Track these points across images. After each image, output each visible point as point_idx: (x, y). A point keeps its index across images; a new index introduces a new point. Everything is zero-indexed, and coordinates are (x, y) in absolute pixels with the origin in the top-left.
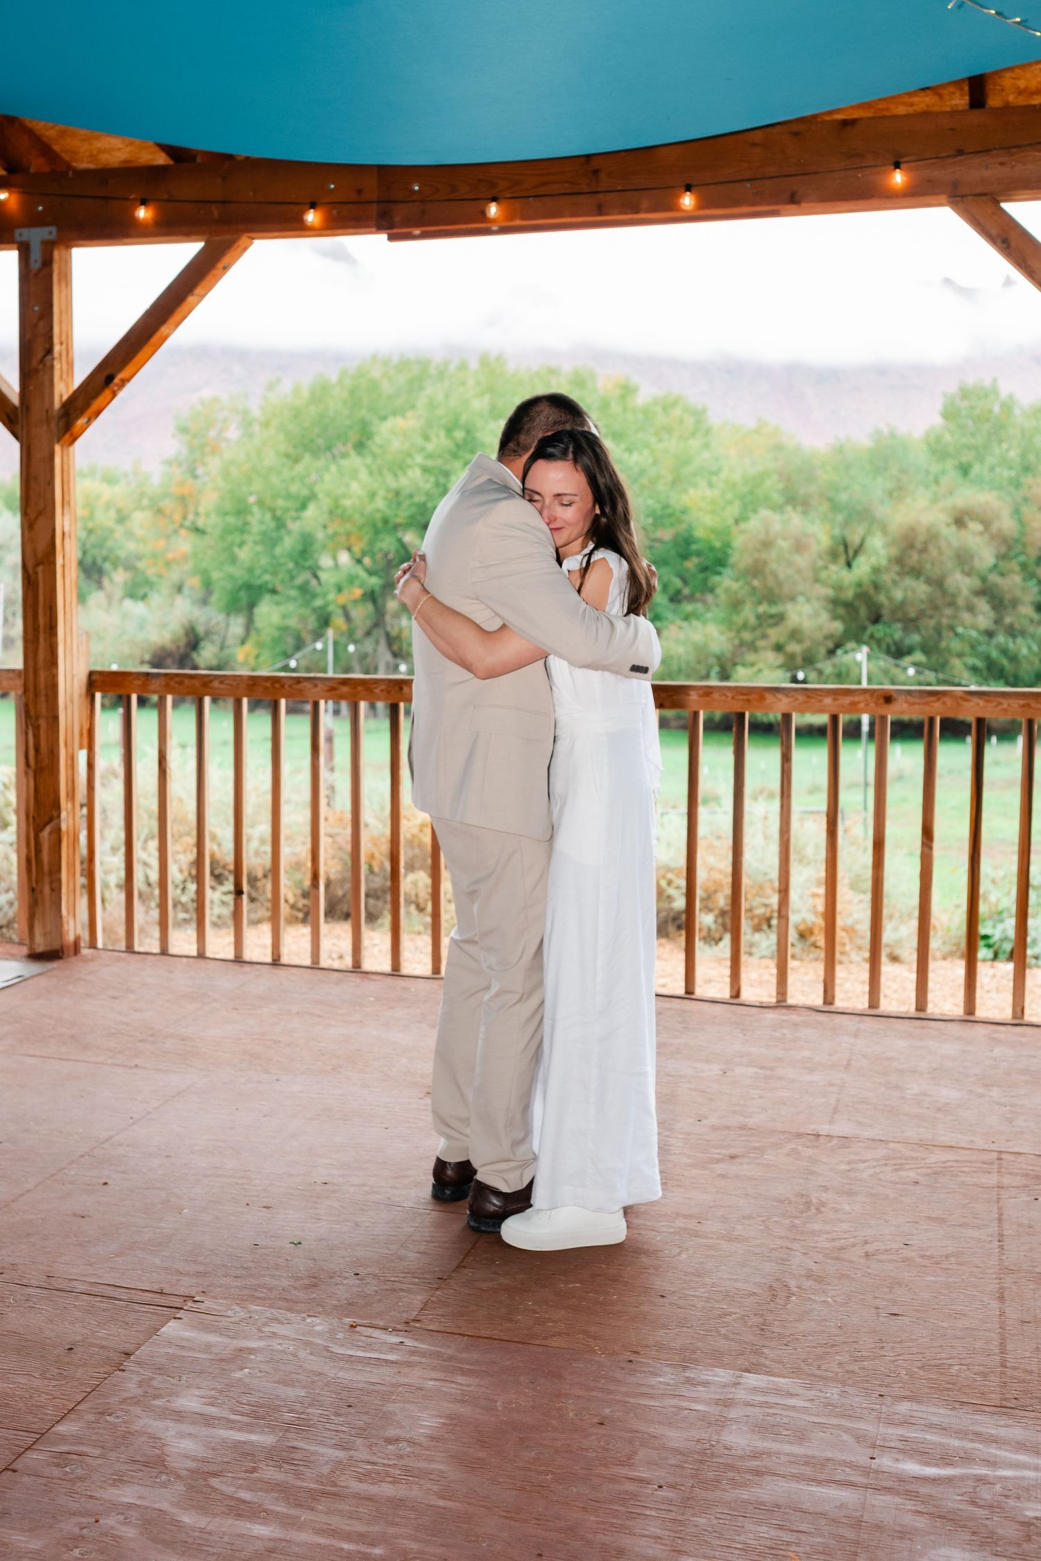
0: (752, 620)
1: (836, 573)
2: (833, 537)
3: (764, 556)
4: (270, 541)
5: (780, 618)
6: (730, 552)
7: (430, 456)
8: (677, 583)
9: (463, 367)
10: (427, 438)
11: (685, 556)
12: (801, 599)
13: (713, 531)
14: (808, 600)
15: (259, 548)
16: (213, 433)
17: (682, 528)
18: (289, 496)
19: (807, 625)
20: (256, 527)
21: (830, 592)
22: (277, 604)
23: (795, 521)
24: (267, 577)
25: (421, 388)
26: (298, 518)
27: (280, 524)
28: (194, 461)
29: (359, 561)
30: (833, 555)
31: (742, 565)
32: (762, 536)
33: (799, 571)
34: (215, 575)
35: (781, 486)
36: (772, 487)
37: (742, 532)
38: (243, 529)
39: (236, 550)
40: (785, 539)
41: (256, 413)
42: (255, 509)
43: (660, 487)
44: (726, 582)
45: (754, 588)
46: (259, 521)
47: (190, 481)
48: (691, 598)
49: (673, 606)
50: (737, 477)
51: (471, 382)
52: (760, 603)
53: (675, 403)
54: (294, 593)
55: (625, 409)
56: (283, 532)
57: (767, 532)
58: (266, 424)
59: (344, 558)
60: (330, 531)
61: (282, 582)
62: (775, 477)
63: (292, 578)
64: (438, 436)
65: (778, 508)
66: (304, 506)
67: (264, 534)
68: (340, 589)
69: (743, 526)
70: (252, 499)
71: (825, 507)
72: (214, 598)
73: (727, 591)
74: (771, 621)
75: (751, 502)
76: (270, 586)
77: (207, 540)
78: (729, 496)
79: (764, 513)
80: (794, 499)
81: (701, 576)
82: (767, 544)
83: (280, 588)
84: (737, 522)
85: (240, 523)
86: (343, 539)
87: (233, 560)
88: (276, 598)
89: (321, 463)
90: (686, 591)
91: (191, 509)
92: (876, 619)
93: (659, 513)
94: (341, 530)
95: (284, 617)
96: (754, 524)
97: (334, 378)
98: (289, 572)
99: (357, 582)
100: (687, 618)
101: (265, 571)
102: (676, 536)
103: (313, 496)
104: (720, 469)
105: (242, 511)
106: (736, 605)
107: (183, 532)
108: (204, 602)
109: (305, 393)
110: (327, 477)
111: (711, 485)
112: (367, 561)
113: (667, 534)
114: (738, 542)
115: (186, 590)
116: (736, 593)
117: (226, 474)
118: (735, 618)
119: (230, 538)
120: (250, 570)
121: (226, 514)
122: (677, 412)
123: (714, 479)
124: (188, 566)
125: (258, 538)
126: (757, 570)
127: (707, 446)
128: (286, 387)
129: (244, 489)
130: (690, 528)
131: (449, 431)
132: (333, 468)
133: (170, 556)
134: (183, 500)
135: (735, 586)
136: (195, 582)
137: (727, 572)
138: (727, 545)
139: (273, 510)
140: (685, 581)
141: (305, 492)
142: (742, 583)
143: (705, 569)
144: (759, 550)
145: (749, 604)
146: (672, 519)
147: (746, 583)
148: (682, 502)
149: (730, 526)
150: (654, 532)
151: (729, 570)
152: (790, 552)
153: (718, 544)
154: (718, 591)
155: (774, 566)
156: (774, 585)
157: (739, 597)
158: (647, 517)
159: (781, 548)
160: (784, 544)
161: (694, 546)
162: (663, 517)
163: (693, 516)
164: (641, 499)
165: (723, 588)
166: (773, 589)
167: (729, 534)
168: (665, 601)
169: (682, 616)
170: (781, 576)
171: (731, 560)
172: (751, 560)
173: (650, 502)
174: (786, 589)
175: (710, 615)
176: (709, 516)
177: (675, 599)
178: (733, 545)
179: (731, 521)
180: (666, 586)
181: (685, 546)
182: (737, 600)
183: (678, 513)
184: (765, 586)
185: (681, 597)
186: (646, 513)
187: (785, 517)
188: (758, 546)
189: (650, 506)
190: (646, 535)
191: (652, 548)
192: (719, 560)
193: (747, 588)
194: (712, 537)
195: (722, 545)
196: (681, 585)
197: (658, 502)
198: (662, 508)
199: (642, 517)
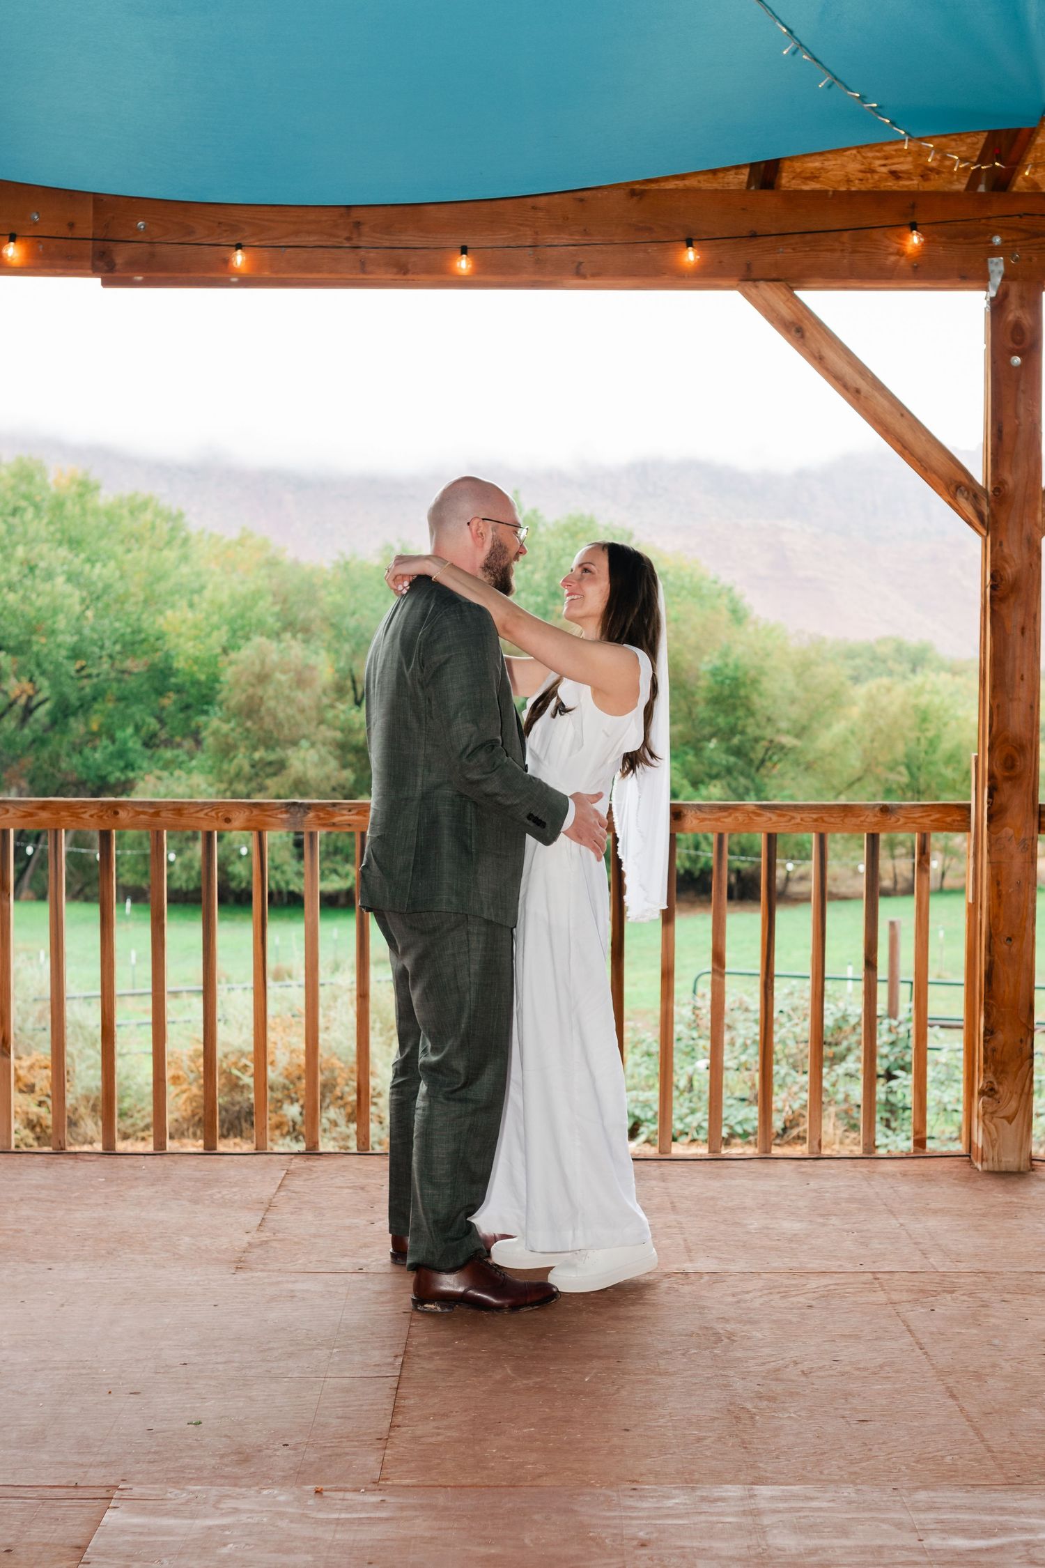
0: (247, 769)
1: (343, 712)
2: (337, 671)
3: (260, 692)
5: (279, 767)
6: (217, 686)
8: (153, 724)
11: (160, 693)
12: (304, 743)
13: (196, 661)
14: (313, 745)
17: (157, 657)
19: (312, 774)
21: (338, 735)
23: (295, 650)
30: (340, 690)
31: (233, 703)
32: (257, 668)
33: (302, 711)
36: (267, 610)
37: (230, 663)
40: (284, 672)
43: (129, 607)
44: (213, 723)
45: (248, 730)
48: (170, 743)
50: (223, 597)
52: (256, 749)
53: (145, 505)
55: (83, 510)
57: (263, 663)
65: (276, 635)
69: (233, 655)
71: (328, 635)
73: (214, 733)
74: (269, 769)
75: (240, 631)
78: (215, 619)
79: (258, 640)
80: (291, 626)
81: (181, 716)
82: (263, 678)
84: (225, 651)
90: (164, 734)
93: (128, 638)
96: (246, 653)
100: (167, 765)
102: (152, 668)
104: (202, 588)
106: (226, 750)
111: (192, 606)
113: (135, 665)
114: (228, 675)
116: (226, 736)
118: (226, 766)
123: (195, 598)
126: (250, 710)
127: (184, 558)
130: (168, 656)
135: (225, 728)
137: (215, 710)
138: (215, 679)
140: (161, 721)
142: (232, 724)
143: (187, 707)
144: (253, 685)
145: (242, 750)
146: (145, 646)
147: (239, 725)
148: (156, 626)
149: (216, 656)
150: (122, 661)
151: (217, 708)
152: (290, 687)
153: (203, 677)
154: (204, 734)
155: (272, 704)
156: (272, 727)
157: (230, 740)
158: (115, 643)
159: (279, 683)
160: (283, 678)
161: (173, 680)
162: (133, 643)
163: (171, 643)
164: (106, 622)
165: (210, 730)
166: (271, 732)
167: (216, 663)
168: (138, 746)
169: (161, 763)
170: (281, 715)
171: (220, 697)
172: (243, 697)
173: (117, 625)
174: (286, 731)
175: (194, 763)
176: (191, 644)
177: (150, 742)
178: (222, 679)
179: (219, 650)
180: (137, 729)
181: (161, 677)
182: (227, 744)
183: (152, 639)
184: (261, 728)
185: (157, 742)
186: (113, 639)
187: (283, 645)
188: (254, 681)
189: (116, 630)
190: (112, 665)
191: (119, 681)
192: (204, 696)
193: (239, 730)
194: (195, 668)
195: (208, 678)
196: (158, 726)
197: (128, 625)
198: (133, 632)
199: (108, 643)
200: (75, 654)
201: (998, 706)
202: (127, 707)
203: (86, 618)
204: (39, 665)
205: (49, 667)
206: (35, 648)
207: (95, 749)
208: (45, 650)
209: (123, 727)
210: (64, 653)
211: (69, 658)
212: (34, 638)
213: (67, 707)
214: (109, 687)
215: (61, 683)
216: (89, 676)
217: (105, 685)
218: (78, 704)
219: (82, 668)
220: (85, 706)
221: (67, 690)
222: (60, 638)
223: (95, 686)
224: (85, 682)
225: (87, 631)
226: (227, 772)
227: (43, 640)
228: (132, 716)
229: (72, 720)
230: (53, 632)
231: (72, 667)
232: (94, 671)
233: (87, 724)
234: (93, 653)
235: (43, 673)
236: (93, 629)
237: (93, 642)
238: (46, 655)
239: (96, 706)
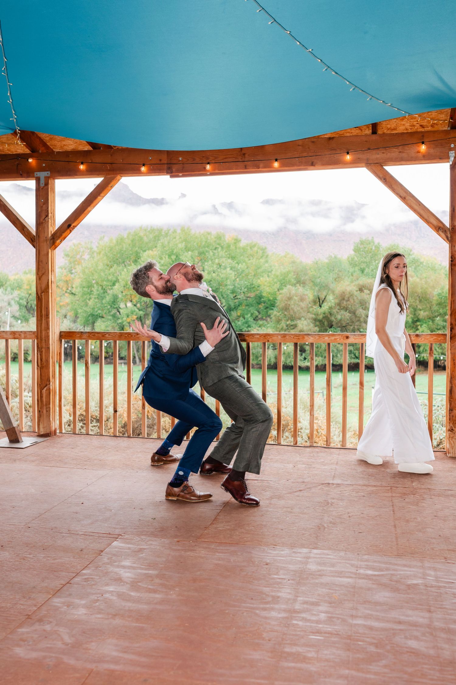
0: (285, 327)
1: (316, 309)
2: (314, 296)
3: (289, 303)
4: (101, 297)
5: (295, 326)
6: (276, 301)
7: (163, 265)
8: (257, 313)
9: (175, 231)
10: (161, 258)
11: (259, 303)
12: (303, 319)
13: (270, 293)
14: (305, 319)
15: (96, 300)
16: (78, 256)
17: (257, 293)
18: (108, 280)
19: (305, 328)
20: (95, 292)
21: (314, 316)
22: (104, 322)
23: (300, 289)
24: (100, 312)
25: (158, 240)
26: (112, 289)
27: (105, 292)
28: (72, 267)
29: (135, 305)
30: (314, 302)
31: (280, 306)
32: (288, 295)
33: (302, 309)
34: (80, 311)
35: (295, 277)
36: (292, 277)
37: (280, 294)
38: (91, 293)
39: (88, 301)
40: (296, 296)
41: (95, 249)
42: (95, 285)
43: (249, 277)
44: (275, 313)
45: (285, 315)
46: (96, 290)
47: (70, 275)
48: (262, 319)
49: (255, 322)
50: (278, 273)
51: (178, 237)
52: (287, 321)
53: (255, 245)
54: (110, 317)
55: (236, 247)
56: (106, 294)
57: (290, 293)
58: (100, 253)
59: (129, 304)
60: (124, 294)
61: (106, 313)
62: (293, 273)
63: (109, 312)
64: (165, 258)
65: (294, 285)
66: (114, 284)
67: (99, 295)
68: (128, 316)
69: (281, 291)
70: (94, 282)
71: (311, 284)
72: (79, 320)
73: (275, 316)
74: (292, 327)
75: (283, 283)
76: (101, 315)
77: (77, 298)
78: (276, 280)
79: (288, 286)
80: (300, 282)
81: (265, 310)
82: (290, 299)
83: (104, 316)
84: (278, 290)
85: (89, 291)
86: (129, 297)
87: (87, 305)
88: (103, 319)
89: (121, 268)
90: (260, 316)
91: (70, 285)
92: (331, 326)
93: (249, 286)
94: (128, 293)
95: (106, 327)
96: (285, 291)
97: (125, 237)
98: (109, 309)
99: (135, 313)
100: (261, 325)
101: (99, 309)
102: (256, 296)
103: (117, 281)
104: (272, 270)
105: (90, 286)
106: (279, 321)
107: (67, 295)
108: (75, 322)
109: (114, 241)
110: (123, 273)
111: (268, 276)
112: (138, 305)
113: (252, 295)
114: (279, 298)
115: (68, 317)
116: (279, 317)
117: (84, 272)
118: (278, 326)
119: (85, 297)
120: (93, 309)
121: (84, 287)
122: (255, 249)
123: (270, 274)
124: (68, 308)
125: (96, 296)
126: (286, 308)
127: (267, 262)
128: (106, 239)
129: (91, 277)
130: (261, 292)
131: (170, 256)
132: (125, 270)
133: (61, 304)
134: (67, 282)
135: (278, 314)
136: (71, 315)
137: (275, 309)
138: (275, 299)
139: (102, 286)
140: (259, 312)
141: (114, 279)
142: (280, 313)
143: (267, 308)
144: (287, 301)
145: (283, 321)
146: (254, 289)
147: (282, 313)
148: (258, 283)
149: (276, 292)
150: (247, 294)
151: (276, 308)
152: (298, 301)
153: (272, 299)
154: (272, 316)
155: (293, 306)
156: (293, 314)
157: (280, 318)
158: (245, 288)
159: (295, 300)
160: (296, 298)
161: (262, 299)
162: (251, 288)
163: (262, 288)
164: (242, 282)
165: (274, 315)
166: (292, 315)
167: (276, 295)
168: (252, 320)
169: (258, 326)
170: (295, 310)
171: (277, 305)
172: (284, 305)
173: (246, 282)
174: (297, 315)
175: (268, 325)
176: (268, 288)
177: (256, 319)
178: (277, 299)
179: (276, 290)
180: (252, 314)
181: (259, 299)
182: (279, 319)
183: (256, 287)
184: (289, 314)
185: (258, 319)
186: (245, 287)
187: (297, 288)
188: (286, 299)
189: (246, 284)
190: (244, 295)
191: (246, 300)
192: (272, 304)
193: (283, 315)
194: (269, 295)
195: (273, 299)
196: (258, 314)
197: (249, 282)
198: (250, 285)
199: (243, 288)
200: (233, 292)
201: (453, 301)
202: (249, 308)
203: (236, 281)
204: (222, 296)
205: (225, 296)
206: (221, 290)
207: (239, 321)
208: (224, 290)
209: (247, 314)
210: (229, 291)
211: (231, 293)
212: (221, 287)
213: (231, 308)
214: (243, 302)
215: (229, 301)
216: (237, 299)
217: (242, 301)
218: (233, 307)
219: (236, 296)
220: (236, 308)
221: (230, 303)
222: (228, 287)
223: (239, 302)
224: (236, 300)
225: (236, 285)
226: (279, 328)
227: (223, 288)
228: (250, 311)
229: (232, 312)
230: (226, 285)
231: (232, 296)
232: (239, 297)
233: (237, 314)
234: (238, 291)
235: (223, 298)
236: (238, 284)
237: (238, 288)
238: (225, 292)
239: (240, 308)
